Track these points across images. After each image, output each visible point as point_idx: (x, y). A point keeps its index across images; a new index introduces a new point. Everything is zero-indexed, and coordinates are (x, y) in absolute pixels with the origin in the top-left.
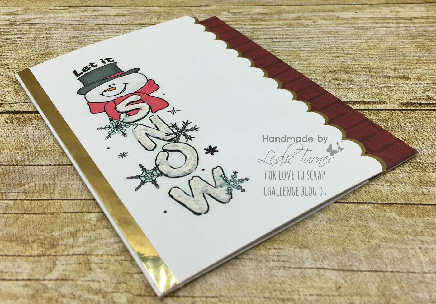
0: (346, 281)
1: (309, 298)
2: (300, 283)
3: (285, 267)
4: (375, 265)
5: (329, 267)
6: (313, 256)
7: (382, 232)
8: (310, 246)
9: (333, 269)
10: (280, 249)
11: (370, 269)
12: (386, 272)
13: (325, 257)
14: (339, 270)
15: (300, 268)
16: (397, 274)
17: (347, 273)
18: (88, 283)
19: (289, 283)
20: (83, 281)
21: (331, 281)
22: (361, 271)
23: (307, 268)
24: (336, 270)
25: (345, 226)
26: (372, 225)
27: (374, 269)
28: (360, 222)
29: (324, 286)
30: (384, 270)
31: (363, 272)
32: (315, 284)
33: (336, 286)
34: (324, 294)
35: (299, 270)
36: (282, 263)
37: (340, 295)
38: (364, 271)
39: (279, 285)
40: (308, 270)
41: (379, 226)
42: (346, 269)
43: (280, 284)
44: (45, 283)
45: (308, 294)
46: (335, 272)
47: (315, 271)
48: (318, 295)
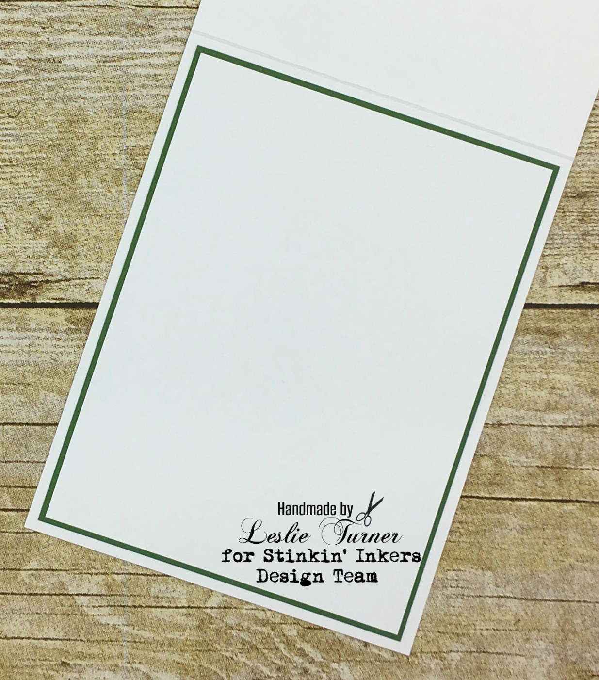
0: (526, 613)
1: (485, 633)
2: (478, 615)
3: (463, 595)
4: (561, 593)
5: (512, 596)
6: (496, 580)
7: (580, 547)
8: (493, 567)
9: (515, 598)
10: (459, 570)
11: (556, 599)
12: (572, 601)
13: (509, 582)
14: (522, 599)
15: (480, 596)
16: (583, 604)
17: (529, 603)
18: (253, 611)
19: (466, 615)
20: (247, 609)
21: (511, 613)
22: (546, 600)
23: (488, 596)
24: (518, 599)
25: (539, 538)
26: (572, 535)
27: (559, 599)
28: (558, 531)
29: (502, 619)
30: (570, 600)
31: (547, 602)
32: (493, 617)
33: (515, 618)
34: (501, 628)
35: (478, 599)
36: (460, 589)
37: (517, 630)
38: (549, 600)
39: (454, 618)
40: (488, 598)
41: (579, 538)
42: (529, 597)
43: (457, 616)
44: (208, 611)
45: (484, 628)
46: (517, 601)
47: (495, 600)
48: (494, 630)
